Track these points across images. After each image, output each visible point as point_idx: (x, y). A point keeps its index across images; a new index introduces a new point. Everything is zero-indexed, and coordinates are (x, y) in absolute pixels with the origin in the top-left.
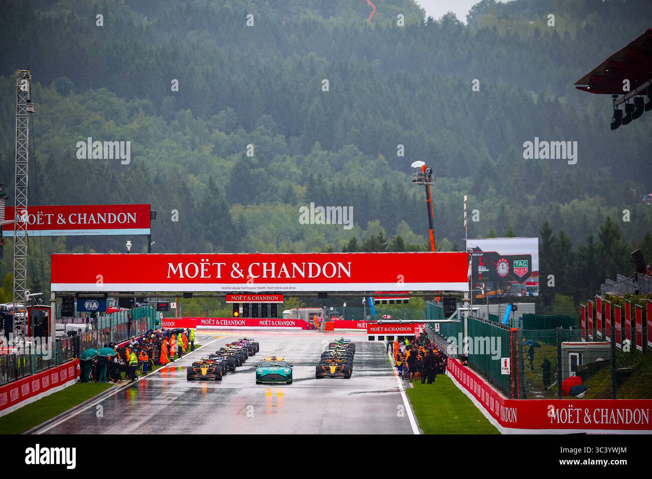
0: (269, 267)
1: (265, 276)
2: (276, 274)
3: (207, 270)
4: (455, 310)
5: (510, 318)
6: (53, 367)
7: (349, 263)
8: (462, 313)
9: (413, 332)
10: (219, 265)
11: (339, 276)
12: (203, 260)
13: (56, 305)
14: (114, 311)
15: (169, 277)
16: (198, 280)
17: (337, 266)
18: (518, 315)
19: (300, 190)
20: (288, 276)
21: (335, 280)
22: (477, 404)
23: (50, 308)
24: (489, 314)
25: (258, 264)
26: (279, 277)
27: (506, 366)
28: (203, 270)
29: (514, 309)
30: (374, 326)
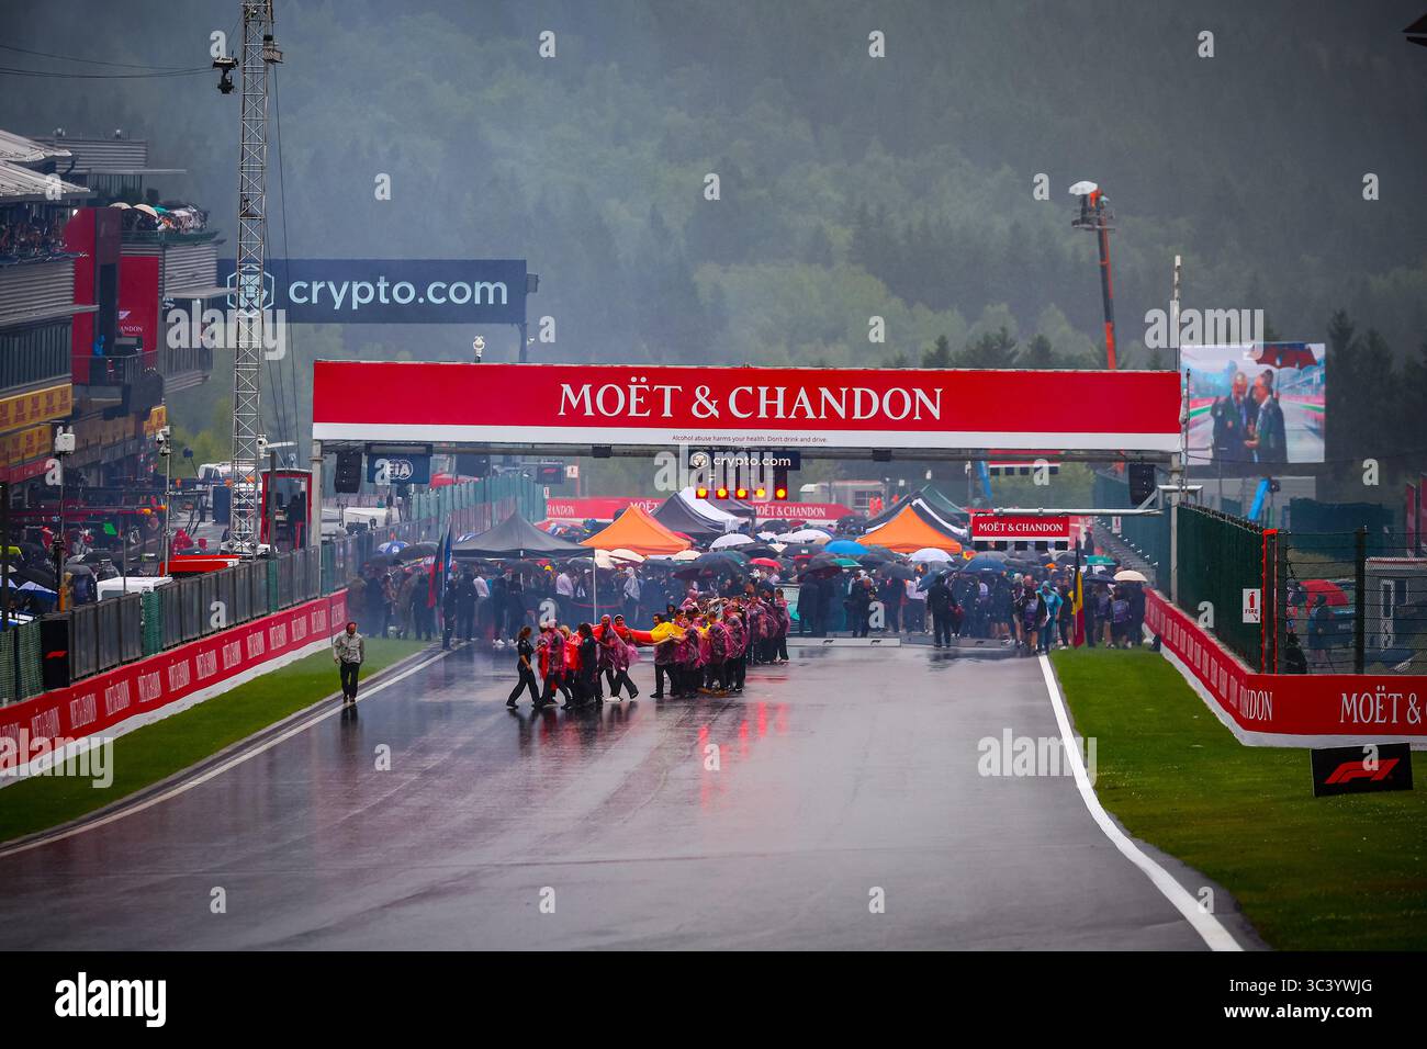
0: (772, 395)
1: (763, 414)
2: (787, 411)
3: (642, 400)
4: (1152, 489)
5: (1265, 508)
6: (316, 598)
7: (938, 391)
8: (1168, 495)
9: (1065, 533)
10: (668, 389)
11: (917, 417)
12: (634, 379)
13: (323, 468)
14: (445, 482)
15: (562, 413)
16: (624, 421)
17: (913, 396)
18: (1281, 500)
19: (841, 236)
20: (811, 415)
21: (908, 425)
22: (1193, 682)
23: (309, 476)
24: (1223, 500)
25: (750, 389)
26: (792, 416)
27: (1252, 605)
28: (633, 400)
29: (1274, 488)
30: (986, 520)
